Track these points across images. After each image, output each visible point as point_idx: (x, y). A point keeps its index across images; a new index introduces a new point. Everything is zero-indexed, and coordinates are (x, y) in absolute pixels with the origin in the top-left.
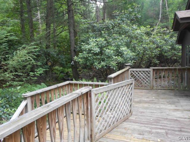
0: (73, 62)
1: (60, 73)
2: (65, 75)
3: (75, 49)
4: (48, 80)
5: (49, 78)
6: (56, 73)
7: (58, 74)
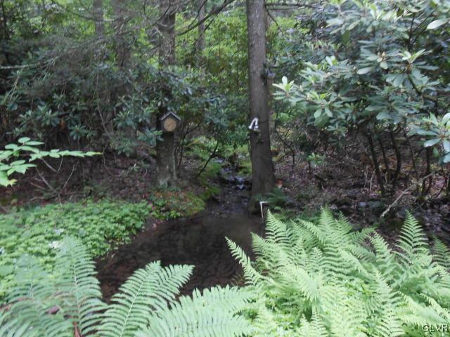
0: (256, 120)
1: (211, 157)
2: (226, 163)
3: (267, 70)
4: (162, 182)
5: (167, 179)
6: (197, 158)
7: (203, 160)
